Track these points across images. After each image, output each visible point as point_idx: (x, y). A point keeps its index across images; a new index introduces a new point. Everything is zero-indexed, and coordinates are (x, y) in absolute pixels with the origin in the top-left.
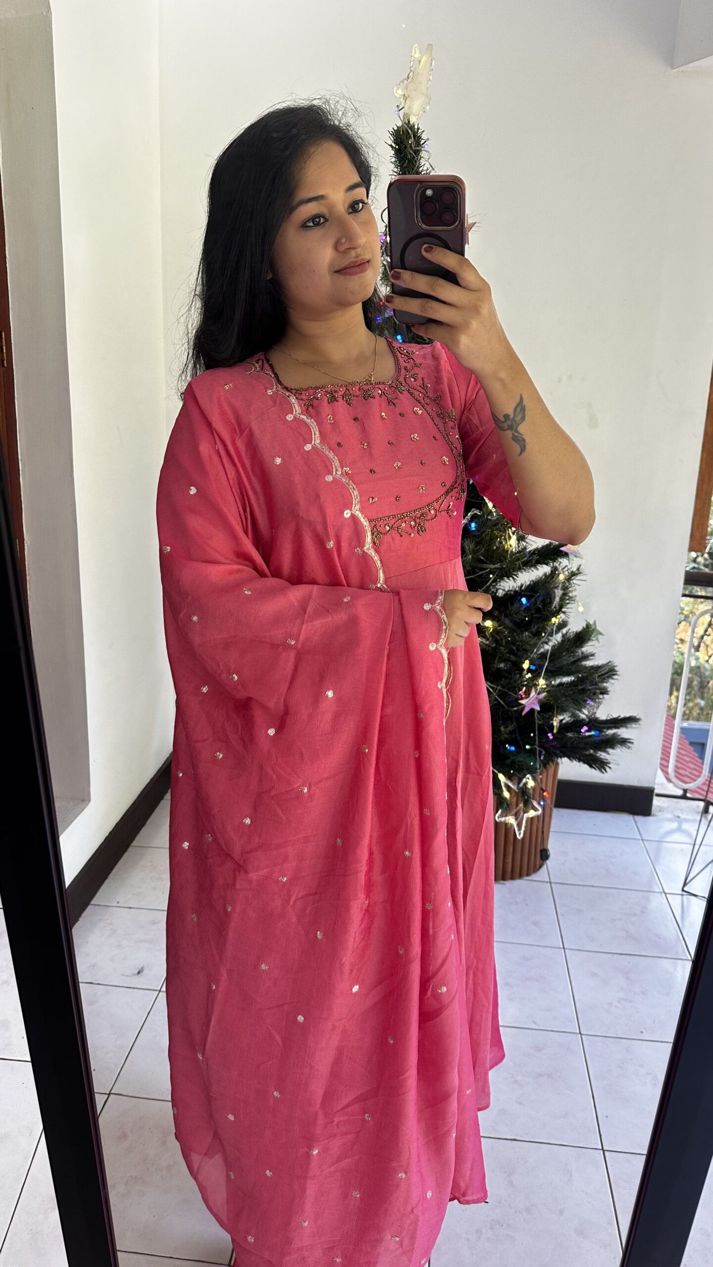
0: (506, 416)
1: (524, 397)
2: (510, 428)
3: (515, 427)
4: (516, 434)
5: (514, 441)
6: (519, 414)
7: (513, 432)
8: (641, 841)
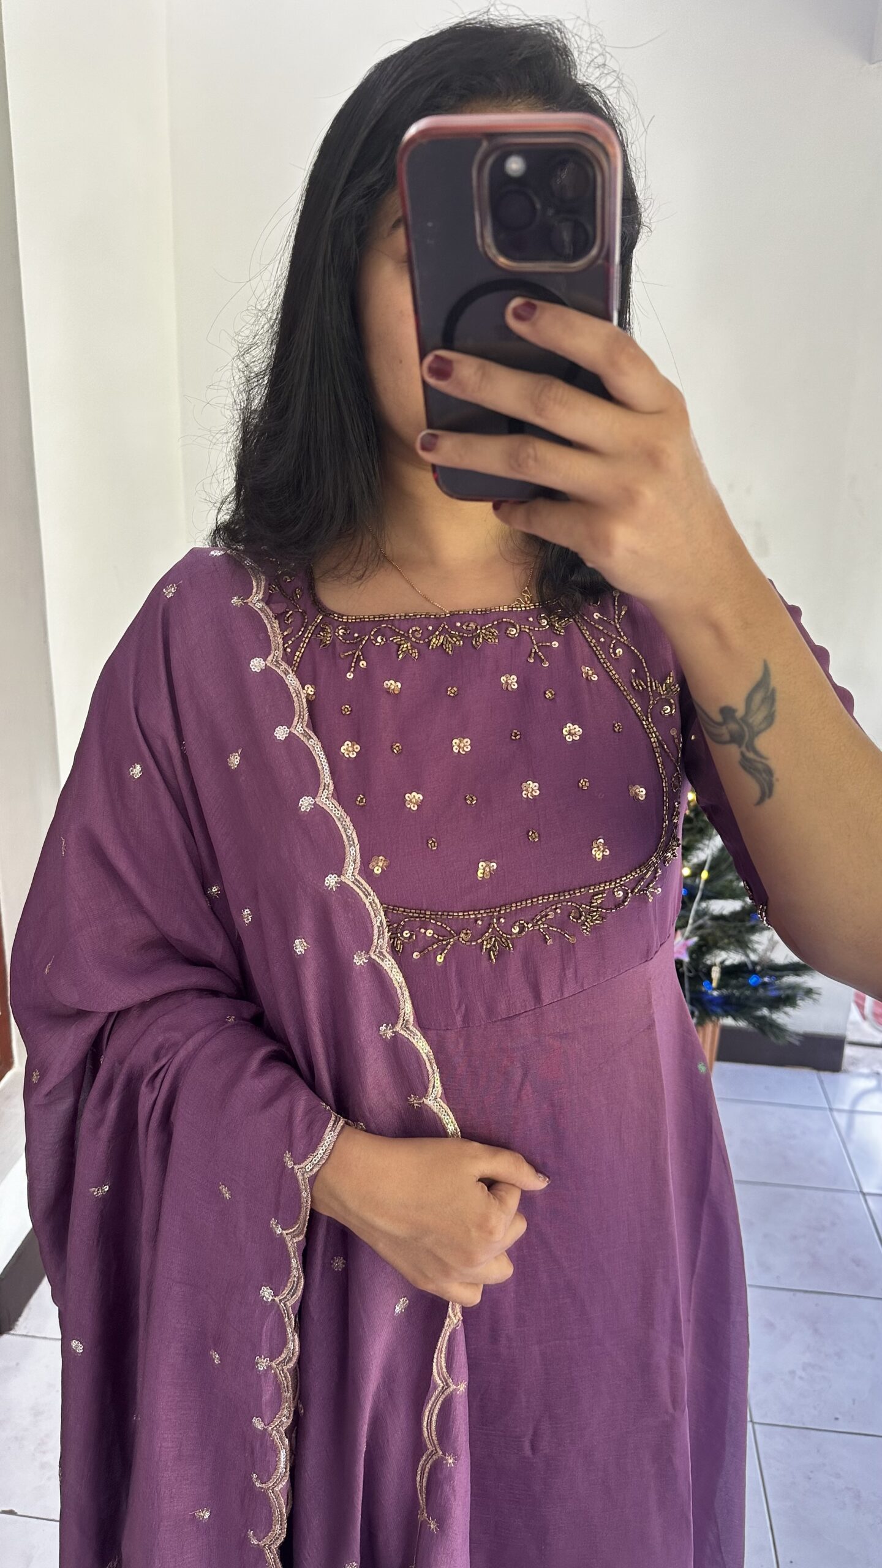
0: (727, 712)
1: (773, 669)
2: (736, 739)
3: (747, 734)
4: (750, 755)
5: (744, 768)
6: (759, 709)
7: (744, 749)
8: (828, 1113)
